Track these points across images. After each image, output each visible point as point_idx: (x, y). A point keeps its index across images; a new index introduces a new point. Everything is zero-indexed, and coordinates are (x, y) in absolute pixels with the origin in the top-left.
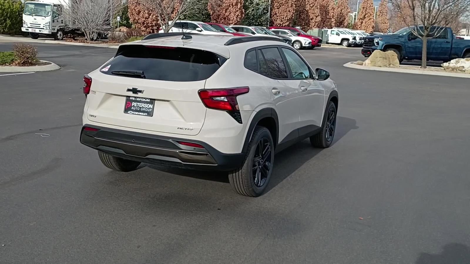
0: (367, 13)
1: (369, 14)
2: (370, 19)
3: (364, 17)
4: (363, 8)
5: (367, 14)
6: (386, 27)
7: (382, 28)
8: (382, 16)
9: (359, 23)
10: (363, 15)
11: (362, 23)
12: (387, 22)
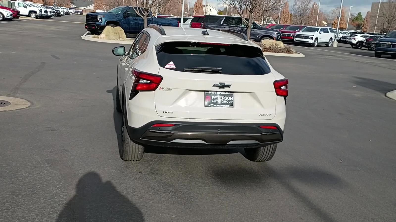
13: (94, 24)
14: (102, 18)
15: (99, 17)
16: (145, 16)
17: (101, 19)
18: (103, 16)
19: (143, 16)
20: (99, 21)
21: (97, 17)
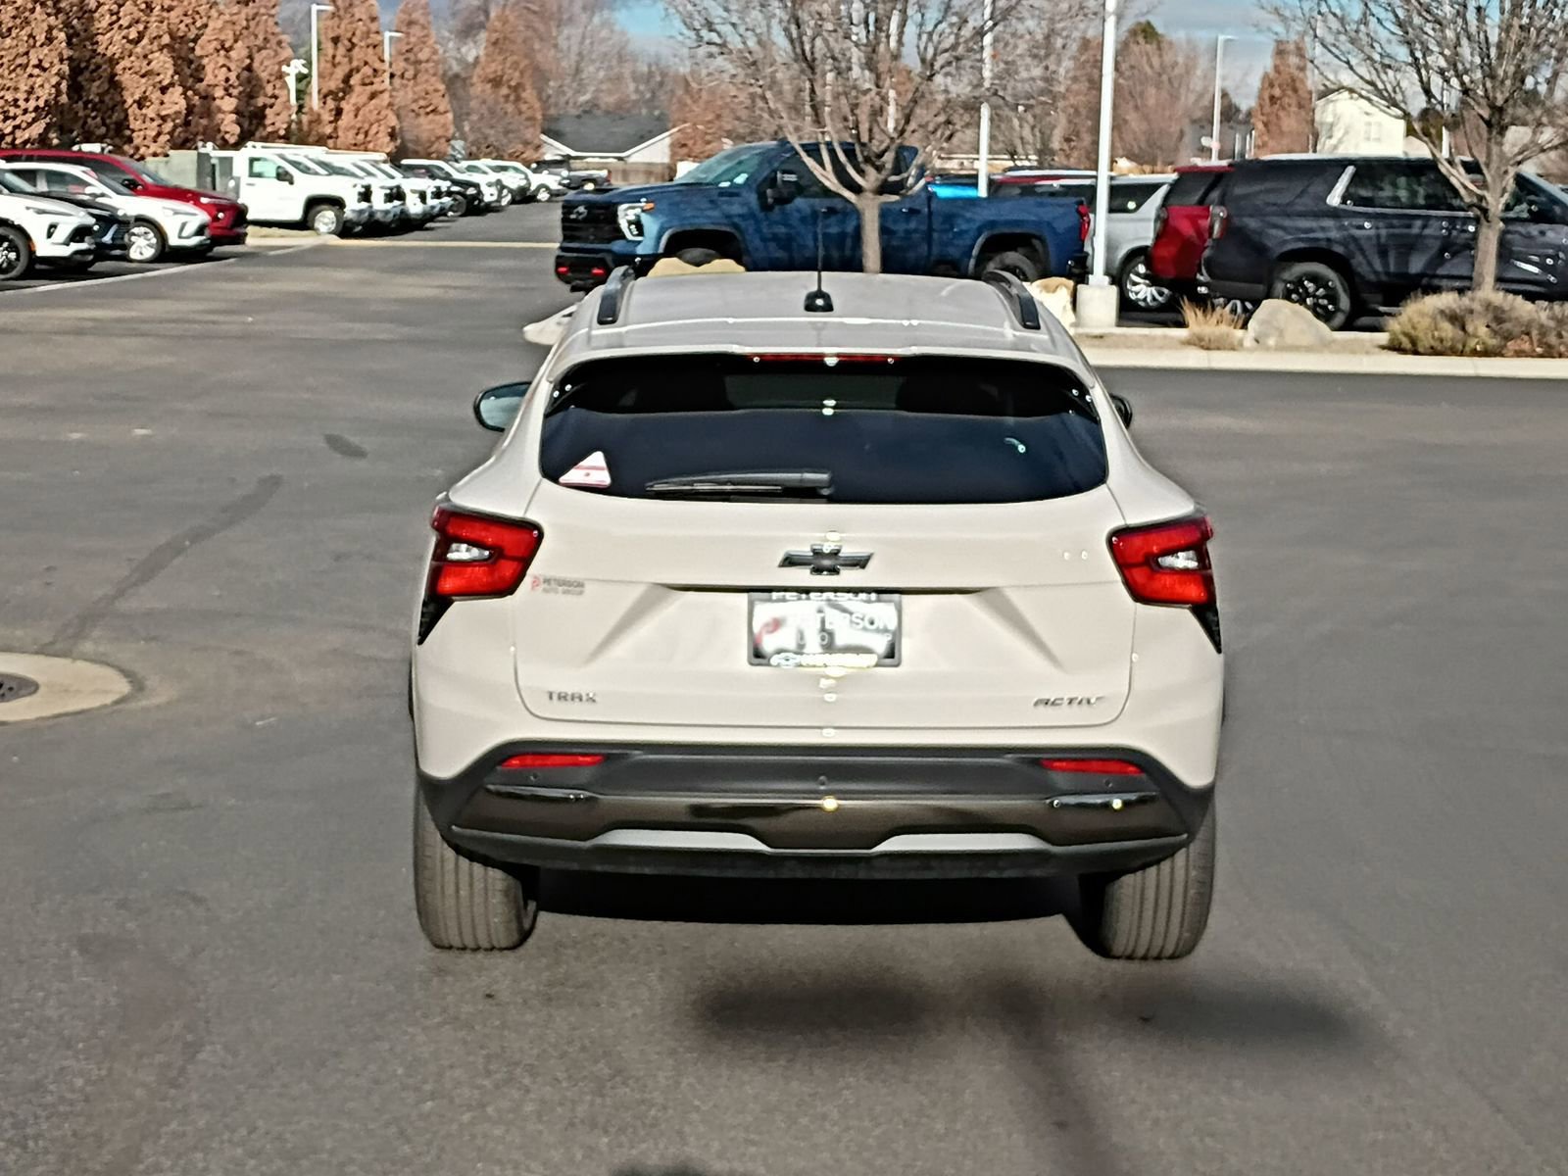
0: (355, 64)
1: (367, 70)
2: (373, 96)
3: (347, 86)
4: (336, 40)
5: (358, 71)
6: (440, 132)
7: (424, 136)
8: (415, 77)
9: (327, 117)
10: (340, 73)
11: (339, 112)
12: (441, 109)
13: (599, 256)
14: (645, 219)
15: (626, 215)
16: (870, 195)
17: (638, 224)
18: (651, 205)
19: (857, 189)
20: (623, 237)
21: (615, 216)
